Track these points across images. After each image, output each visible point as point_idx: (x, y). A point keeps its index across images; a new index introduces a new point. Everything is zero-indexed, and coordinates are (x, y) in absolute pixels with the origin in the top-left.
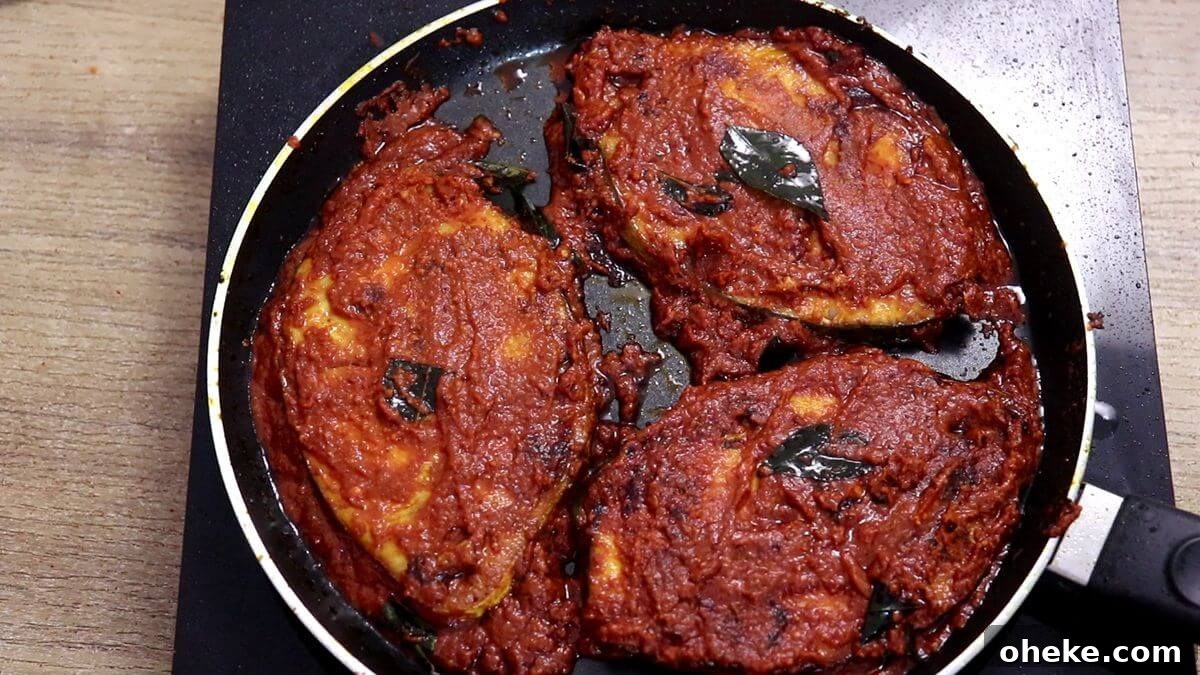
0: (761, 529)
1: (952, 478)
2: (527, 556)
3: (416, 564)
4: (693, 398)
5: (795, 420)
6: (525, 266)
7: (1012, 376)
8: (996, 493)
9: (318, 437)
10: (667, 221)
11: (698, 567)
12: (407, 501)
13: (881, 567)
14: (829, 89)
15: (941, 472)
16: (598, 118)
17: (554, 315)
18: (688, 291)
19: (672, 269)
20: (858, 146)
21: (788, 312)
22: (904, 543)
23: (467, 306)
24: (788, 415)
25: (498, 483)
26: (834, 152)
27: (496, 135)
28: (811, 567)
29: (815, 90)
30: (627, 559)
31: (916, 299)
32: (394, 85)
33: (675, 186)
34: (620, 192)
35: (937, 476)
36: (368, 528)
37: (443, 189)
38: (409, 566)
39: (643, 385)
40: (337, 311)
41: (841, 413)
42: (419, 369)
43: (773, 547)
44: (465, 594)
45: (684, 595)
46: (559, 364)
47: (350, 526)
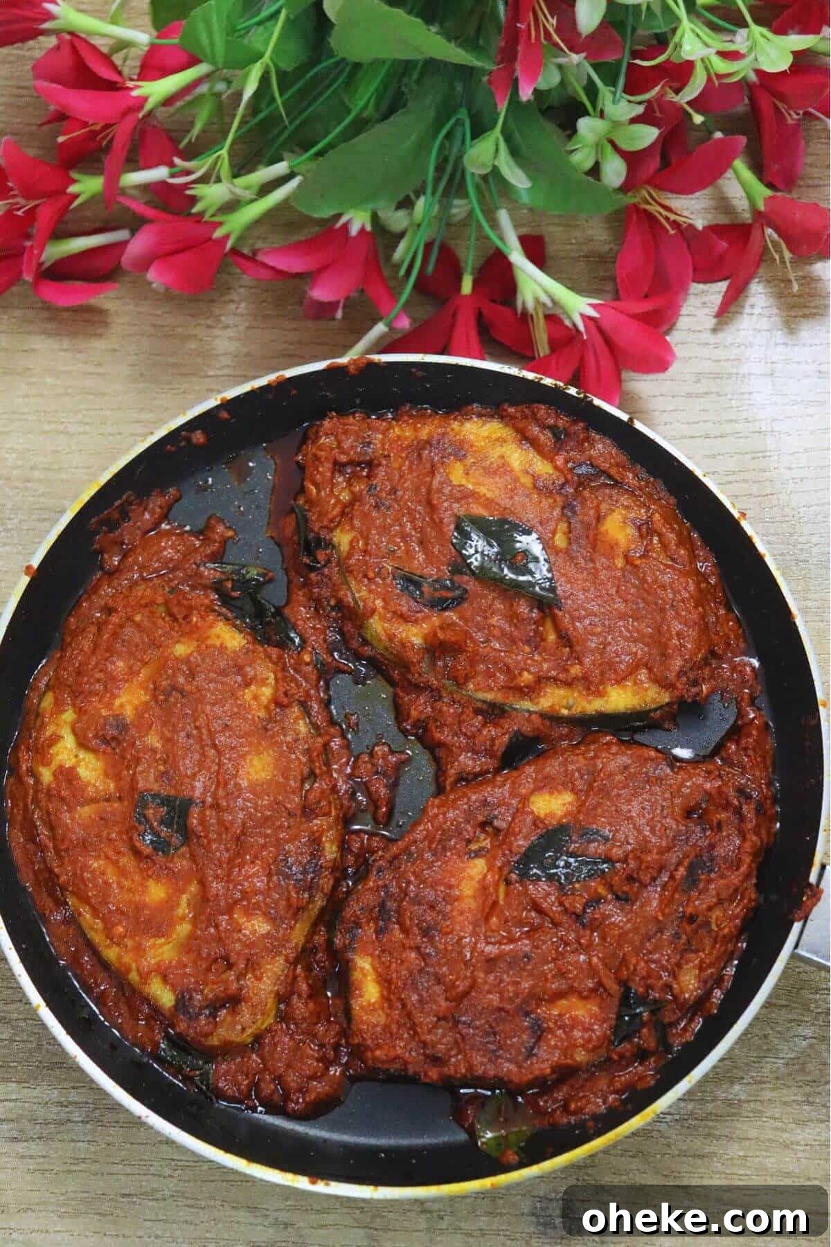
0: (512, 940)
1: (691, 868)
2: (289, 981)
3: (182, 1003)
4: (436, 810)
5: (537, 821)
6: (263, 682)
8: (736, 878)
9: (77, 877)
10: (404, 618)
11: (454, 986)
12: (169, 936)
13: (628, 969)
14: (556, 468)
15: (679, 864)
16: (330, 516)
17: (294, 730)
18: (428, 687)
19: (412, 668)
20: (587, 527)
21: (526, 705)
22: (649, 940)
23: (209, 730)
24: (529, 819)
25: (254, 909)
26: (564, 533)
27: (230, 533)
28: (562, 974)
29: (542, 467)
30: (385, 981)
31: (651, 684)
32: (124, 497)
33: (411, 581)
34: (359, 593)
35: (676, 870)
36: (134, 965)
37: (175, 610)
38: (177, 1001)
39: (394, 786)
40: (82, 744)
41: (579, 812)
42: (167, 801)
43: (524, 957)
44: (234, 1023)
45: (442, 1015)
46: (303, 782)
47: (117, 965)
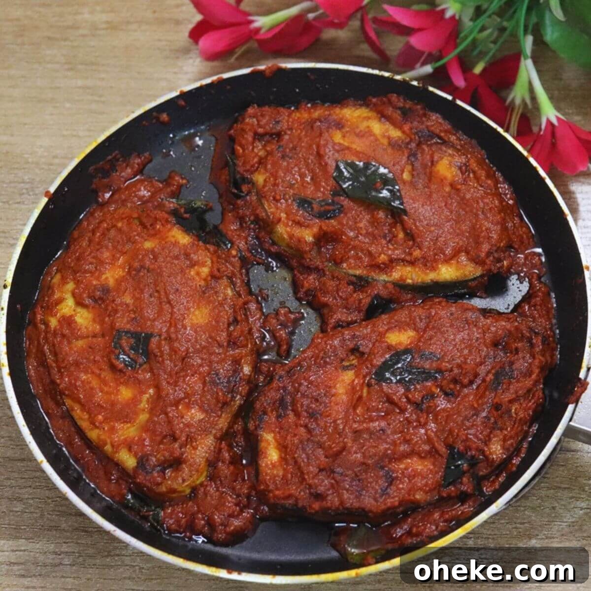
0: (371, 420)
1: (497, 375)
2: (216, 450)
3: (142, 462)
4: (319, 341)
5: (389, 347)
6: (203, 265)
7: (535, 306)
8: (529, 383)
9: (72, 386)
10: (299, 224)
11: (330, 447)
12: (134, 422)
13: (453, 436)
14: (404, 132)
15: (489, 372)
16: (252, 163)
17: (224, 294)
18: (317, 270)
19: (305, 256)
20: (424, 166)
21: (384, 277)
22: (468, 420)
23: (166, 293)
24: (384, 345)
25: (193, 404)
26: (409, 172)
27: (184, 181)
28: (407, 441)
29: (395, 133)
30: (283, 447)
31: (469, 262)
32: (114, 155)
33: (304, 203)
34: (269, 209)
35: (487, 375)
36: (109, 441)
37: (145, 220)
38: (138, 463)
39: (292, 333)
40: (79, 303)
41: (419, 341)
42: (136, 335)
43: (380, 430)
44: (176, 478)
45: (322, 467)
46: (229, 325)
47: (97, 441)
